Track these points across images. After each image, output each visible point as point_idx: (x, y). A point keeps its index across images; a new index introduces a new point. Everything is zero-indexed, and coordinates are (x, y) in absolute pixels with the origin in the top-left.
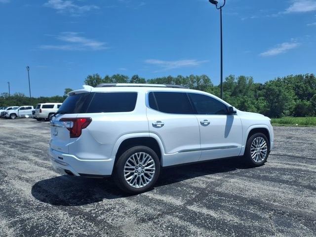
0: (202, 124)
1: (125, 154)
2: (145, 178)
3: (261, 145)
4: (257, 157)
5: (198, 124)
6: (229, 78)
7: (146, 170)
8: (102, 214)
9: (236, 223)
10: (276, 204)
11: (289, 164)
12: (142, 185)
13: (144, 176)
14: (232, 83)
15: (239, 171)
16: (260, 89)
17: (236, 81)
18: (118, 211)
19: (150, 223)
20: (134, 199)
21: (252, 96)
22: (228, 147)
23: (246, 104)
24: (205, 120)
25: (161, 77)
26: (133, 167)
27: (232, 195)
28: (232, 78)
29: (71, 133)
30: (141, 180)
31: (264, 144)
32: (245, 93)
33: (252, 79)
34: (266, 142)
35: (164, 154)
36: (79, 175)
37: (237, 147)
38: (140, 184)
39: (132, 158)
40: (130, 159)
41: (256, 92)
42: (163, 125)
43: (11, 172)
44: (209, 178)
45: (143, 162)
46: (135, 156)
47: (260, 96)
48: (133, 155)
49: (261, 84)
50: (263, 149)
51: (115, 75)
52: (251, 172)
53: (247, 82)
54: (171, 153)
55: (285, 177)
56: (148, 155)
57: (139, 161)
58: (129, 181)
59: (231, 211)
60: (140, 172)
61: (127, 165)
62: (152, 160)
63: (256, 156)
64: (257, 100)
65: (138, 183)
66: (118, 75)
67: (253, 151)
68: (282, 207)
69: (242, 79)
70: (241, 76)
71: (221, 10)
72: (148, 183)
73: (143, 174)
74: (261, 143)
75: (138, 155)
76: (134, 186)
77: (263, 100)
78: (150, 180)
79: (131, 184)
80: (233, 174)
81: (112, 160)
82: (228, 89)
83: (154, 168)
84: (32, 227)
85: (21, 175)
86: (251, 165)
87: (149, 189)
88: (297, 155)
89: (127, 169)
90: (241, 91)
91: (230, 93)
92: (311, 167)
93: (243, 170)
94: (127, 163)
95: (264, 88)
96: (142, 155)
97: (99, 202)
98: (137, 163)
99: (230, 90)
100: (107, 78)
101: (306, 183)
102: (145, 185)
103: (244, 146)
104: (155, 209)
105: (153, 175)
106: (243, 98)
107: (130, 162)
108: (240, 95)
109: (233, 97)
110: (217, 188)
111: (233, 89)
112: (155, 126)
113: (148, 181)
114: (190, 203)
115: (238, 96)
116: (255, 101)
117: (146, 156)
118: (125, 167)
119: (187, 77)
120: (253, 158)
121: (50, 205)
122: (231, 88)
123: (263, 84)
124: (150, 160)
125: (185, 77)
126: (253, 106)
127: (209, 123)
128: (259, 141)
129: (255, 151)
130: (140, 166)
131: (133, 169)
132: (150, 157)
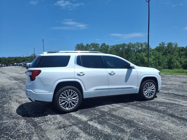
0: (110, 74)
1: (60, 90)
2: (72, 104)
3: (151, 87)
4: (148, 95)
5: (107, 74)
6: (162, 44)
7: (73, 100)
8: (42, 122)
9: (108, 133)
10: (142, 124)
11: (170, 100)
12: (70, 108)
13: (71, 103)
14: (163, 47)
15: (135, 102)
16: (182, 51)
17: (166, 46)
18: (51, 122)
19: (63, 129)
20: (63, 116)
21: (177, 55)
22: (127, 88)
23: (172, 60)
24: (112, 72)
25: (119, 44)
26: (65, 98)
27: (119, 117)
28: (163, 44)
29: (31, 78)
30: (70, 105)
31: (153, 87)
32: (172, 53)
33: (177, 44)
34: (155, 85)
35: (84, 91)
36: (35, 101)
37: (133, 88)
38: (69, 107)
39: (64, 93)
40: (63, 93)
41: (180, 52)
42: (84, 75)
43: (15, 97)
44: (113, 106)
45: (71, 95)
46: (66, 92)
47: (182, 55)
48: (65, 91)
49: (183, 48)
50: (153, 89)
51: (92, 44)
52: (142, 103)
53: (174, 46)
54: (89, 91)
55: (160, 108)
56: (74, 91)
57: (68, 95)
58: (62, 105)
59: (110, 126)
60: (69, 100)
61: (61, 97)
62: (77, 94)
63: (148, 93)
64: (180, 57)
65: (68, 107)
66: (94, 43)
67: (146, 90)
68: (143, 126)
69: (170, 44)
70: (169, 43)
71: (149, 3)
72: (74, 107)
73: (71, 102)
74: (151, 86)
75: (68, 91)
76: (65, 109)
77: (184, 57)
78: (75, 105)
79: (63, 108)
80: (129, 104)
81: (52, 93)
82: (161, 51)
83: (78, 99)
84: (4, 127)
85: (19, 99)
86: (144, 99)
87: (74, 110)
88: (181, 94)
89: (61, 99)
90: (169, 52)
91: (162, 53)
92: (182, 102)
93: (138, 102)
94: (61, 95)
95: (185, 50)
96: (70, 91)
97: (45, 116)
98: (67, 96)
99: (162, 51)
100: (87, 45)
101: (171, 112)
102: (72, 108)
103: (138, 88)
104: (70, 122)
105: (77, 102)
106: (170, 56)
107: (63, 95)
108: (169, 55)
109: (164, 56)
110: (113, 112)
111: (164, 51)
112: (79, 75)
113: (73, 106)
114: (91, 120)
115: (167, 55)
116: (179, 58)
117: (73, 92)
118: (60, 97)
119: (135, 44)
120: (145, 95)
121: (21, 116)
122: (163, 50)
123: (185, 47)
124: (76, 94)
125: (134, 44)
126: (177, 61)
127: (114, 74)
128: (149, 85)
129: (147, 91)
130: (69, 97)
131: (65, 99)
132: (76, 92)
